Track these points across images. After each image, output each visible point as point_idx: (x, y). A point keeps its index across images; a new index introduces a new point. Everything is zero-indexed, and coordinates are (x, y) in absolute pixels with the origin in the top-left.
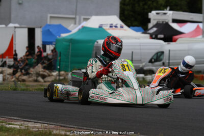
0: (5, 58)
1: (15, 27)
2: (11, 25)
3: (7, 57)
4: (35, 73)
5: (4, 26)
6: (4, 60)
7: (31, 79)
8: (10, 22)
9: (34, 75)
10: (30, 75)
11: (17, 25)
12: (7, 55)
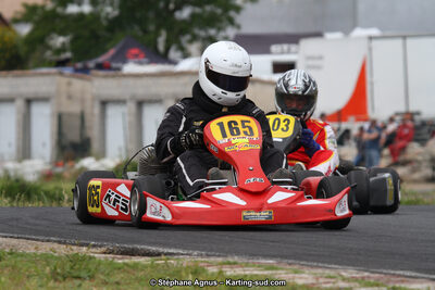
0: (345, 120)
1: (371, 38)
2: (359, 32)
3: (352, 118)
4: (428, 157)
5: (338, 35)
6: (344, 126)
7: (417, 176)
8: (354, 25)
9: (425, 164)
10: (415, 165)
11: (374, 32)
12: (351, 114)
